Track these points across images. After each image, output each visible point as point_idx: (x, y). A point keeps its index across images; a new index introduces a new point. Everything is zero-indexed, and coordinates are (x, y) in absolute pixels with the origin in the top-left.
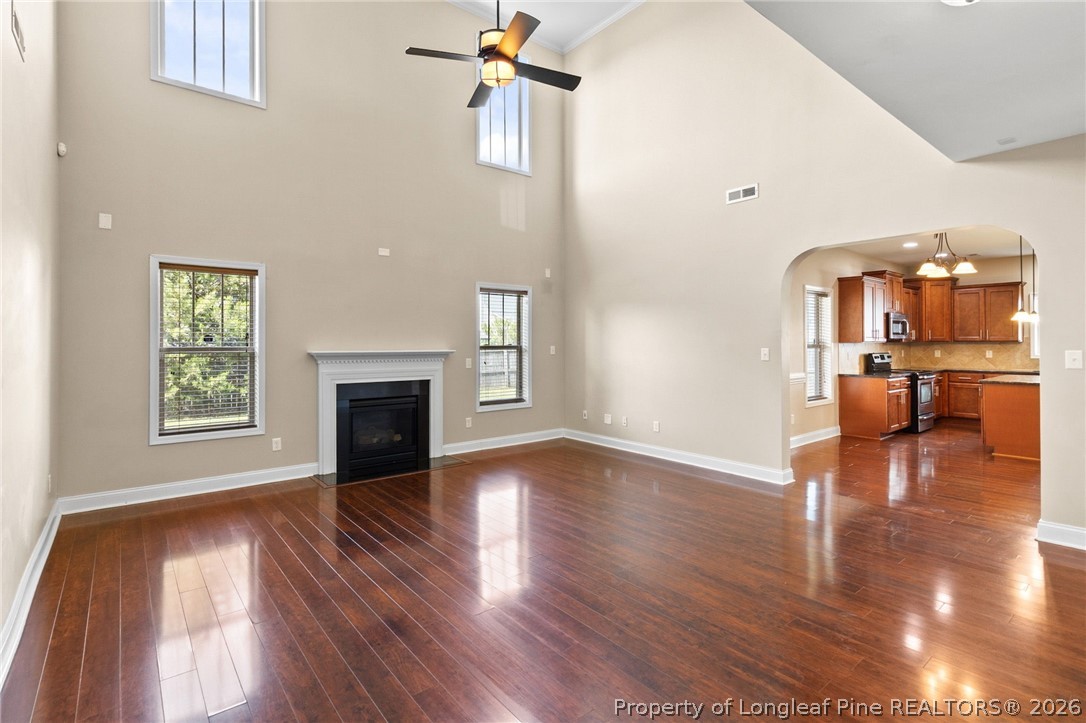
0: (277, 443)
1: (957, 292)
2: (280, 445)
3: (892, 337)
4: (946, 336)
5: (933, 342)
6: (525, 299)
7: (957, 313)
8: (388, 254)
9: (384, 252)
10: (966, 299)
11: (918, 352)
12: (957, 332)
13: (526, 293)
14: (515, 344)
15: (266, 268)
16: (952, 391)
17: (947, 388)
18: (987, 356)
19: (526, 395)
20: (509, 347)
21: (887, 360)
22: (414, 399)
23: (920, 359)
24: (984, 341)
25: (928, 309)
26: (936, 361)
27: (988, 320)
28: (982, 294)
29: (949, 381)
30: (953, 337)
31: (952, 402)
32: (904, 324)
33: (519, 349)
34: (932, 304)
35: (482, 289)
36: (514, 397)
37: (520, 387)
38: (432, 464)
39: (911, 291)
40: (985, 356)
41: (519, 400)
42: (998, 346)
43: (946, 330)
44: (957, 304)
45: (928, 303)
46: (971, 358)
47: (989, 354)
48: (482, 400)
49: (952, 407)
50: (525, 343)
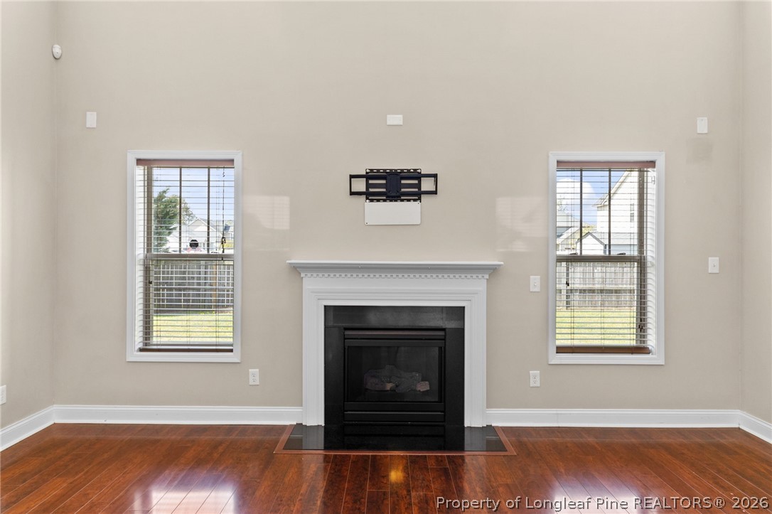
0: (254, 375)
2: (257, 378)
6: (651, 174)
8: (401, 123)
9: (395, 119)
13: (652, 164)
14: (634, 252)
15: (243, 155)
19: (651, 341)
20: (622, 259)
22: (442, 333)
33: (641, 263)
35: (562, 165)
36: (633, 343)
37: (641, 327)
38: (468, 437)
41: (640, 350)
48: (559, 343)
50: (650, 253)
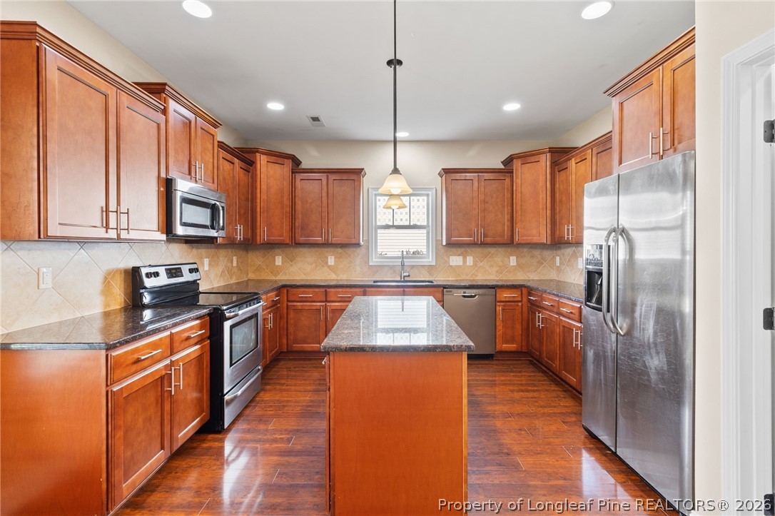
1: (299, 176)
3: (180, 230)
4: (286, 238)
5: (271, 246)
7: (299, 206)
10: (307, 185)
11: (256, 258)
12: (298, 231)
16: (292, 315)
17: (285, 311)
18: (329, 264)
21: (187, 277)
23: (259, 269)
24: (326, 245)
25: (264, 197)
26: (276, 270)
27: (331, 216)
28: (324, 182)
29: (288, 301)
30: (295, 240)
31: (291, 330)
32: (214, 209)
34: (268, 188)
39: (236, 161)
40: (327, 263)
42: (340, 250)
43: (286, 227)
44: (298, 193)
45: (264, 187)
46: (314, 265)
47: (331, 260)
49: (291, 337)
